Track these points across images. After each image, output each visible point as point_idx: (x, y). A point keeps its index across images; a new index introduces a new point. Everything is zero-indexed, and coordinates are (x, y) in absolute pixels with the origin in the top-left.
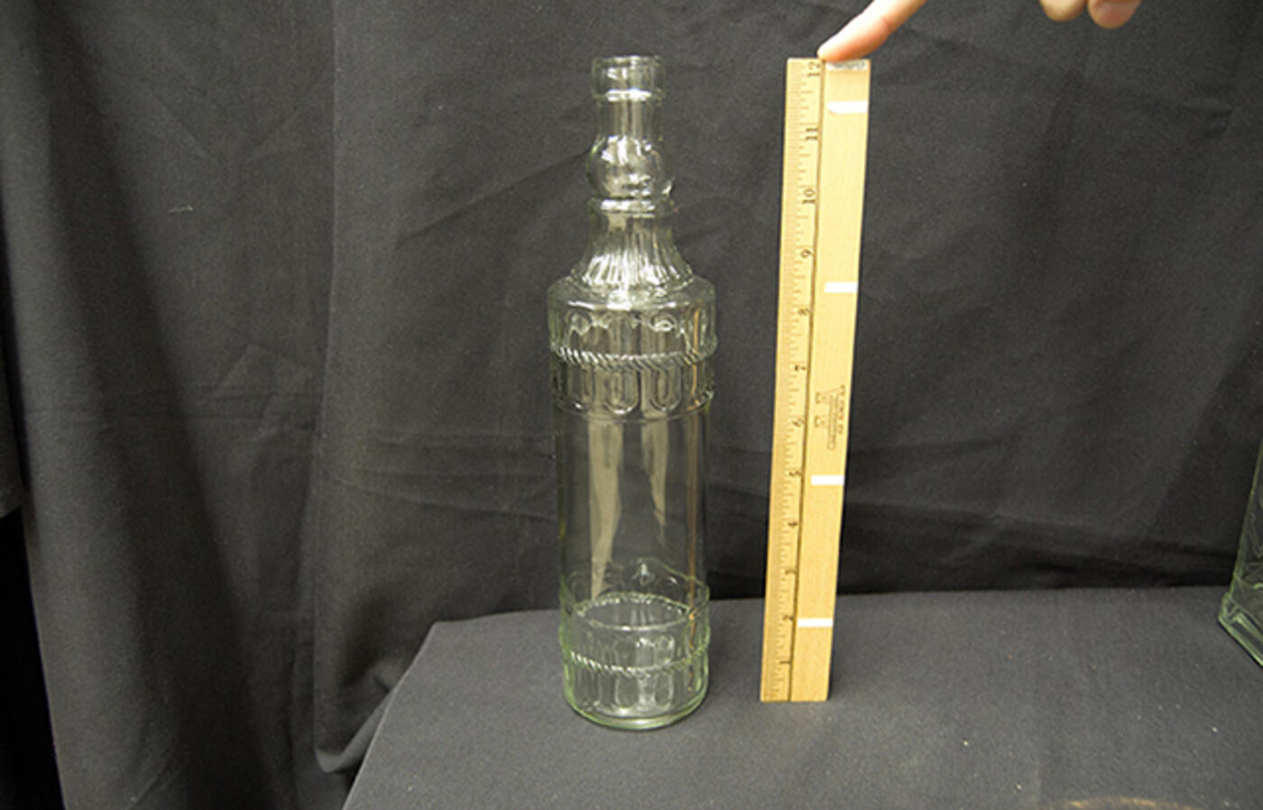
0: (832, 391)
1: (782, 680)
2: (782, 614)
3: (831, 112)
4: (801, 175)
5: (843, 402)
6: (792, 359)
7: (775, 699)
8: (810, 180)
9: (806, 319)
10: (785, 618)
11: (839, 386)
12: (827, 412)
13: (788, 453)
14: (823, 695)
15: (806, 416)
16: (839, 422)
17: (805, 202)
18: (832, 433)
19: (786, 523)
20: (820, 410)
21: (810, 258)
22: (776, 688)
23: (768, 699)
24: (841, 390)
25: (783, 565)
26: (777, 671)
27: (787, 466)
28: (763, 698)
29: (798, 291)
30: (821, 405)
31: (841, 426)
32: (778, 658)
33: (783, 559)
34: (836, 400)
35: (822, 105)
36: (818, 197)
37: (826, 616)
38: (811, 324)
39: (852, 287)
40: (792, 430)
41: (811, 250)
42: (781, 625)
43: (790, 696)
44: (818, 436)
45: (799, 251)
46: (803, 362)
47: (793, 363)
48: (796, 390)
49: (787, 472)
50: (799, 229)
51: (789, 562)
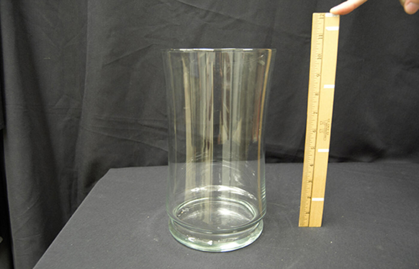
0: (326, 121)
1: (306, 219)
2: (307, 196)
3: (327, 30)
4: (316, 50)
5: (329, 124)
6: (313, 110)
7: (304, 226)
8: (319, 52)
9: (318, 97)
10: (308, 198)
11: (328, 119)
12: (324, 128)
13: (311, 141)
14: (320, 225)
15: (317, 129)
16: (327, 131)
18: (325, 135)
19: (309, 165)
20: (322, 127)
22: (304, 222)
23: (301, 226)
24: (328, 121)
25: (308, 179)
26: (305, 216)
27: (310, 146)
28: (299, 226)
29: (315, 88)
30: (322, 125)
31: (328, 132)
32: (305, 211)
33: (308, 177)
34: (327, 124)
35: (324, 28)
36: (322, 57)
37: (321, 197)
38: (319, 99)
39: (332, 86)
40: (312, 134)
41: (320, 74)
42: (307, 200)
43: (309, 225)
44: (321, 135)
45: (316, 75)
46: (316, 111)
48: (314, 120)
49: (310, 148)
50: (316, 67)
51: (310, 178)
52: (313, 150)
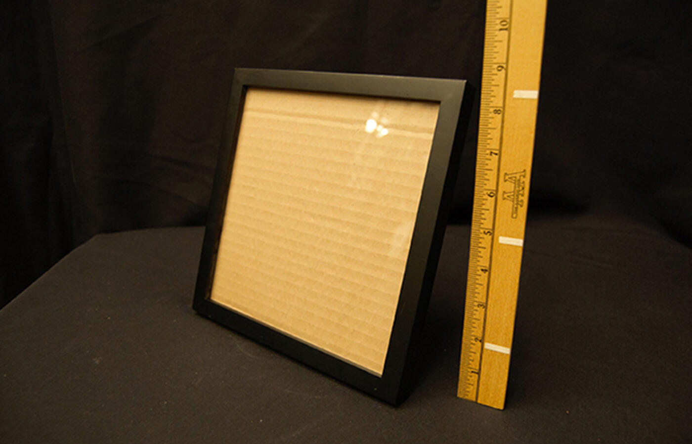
0: (516, 173)
1: (472, 384)
2: (474, 336)
4: (498, 10)
5: (524, 182)
6: (488, 147)
7: (467, 397)
8: (504, 13)
9: (500, 116)
10: (476, 339)
11: (522, 170)
12: (512, 190)
13: (484, 216)
15: (497, 190)
16: (521, 198)
17: (501, 30)
18: (515, 206)
19: (480, 269)
20: (509, 187)
21: (503, 71)
22: (468, 390)
23: (462, 397)
24: (523, 174)
26: (469, 379)
28: (459, 396)
30: (507, 182)
31: (522, 201)
32: (471, 368)
33: (476, 295)
36: (510, 26)
37: (505, 345)
38: (503, 122)
39: (534, 95)
40: (486, 200)
41: (504, 66)
42: (473, 345)
44: (505, 207)
45: (496, 66)
46: (496, 150)
47: (488, 149)
48: (490, 170)
49: (482, 231)
50: (496, 50)
51: (481, 298)
52: (489, 237)
